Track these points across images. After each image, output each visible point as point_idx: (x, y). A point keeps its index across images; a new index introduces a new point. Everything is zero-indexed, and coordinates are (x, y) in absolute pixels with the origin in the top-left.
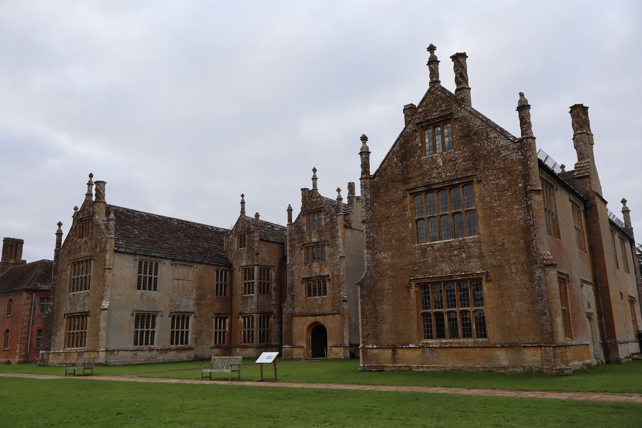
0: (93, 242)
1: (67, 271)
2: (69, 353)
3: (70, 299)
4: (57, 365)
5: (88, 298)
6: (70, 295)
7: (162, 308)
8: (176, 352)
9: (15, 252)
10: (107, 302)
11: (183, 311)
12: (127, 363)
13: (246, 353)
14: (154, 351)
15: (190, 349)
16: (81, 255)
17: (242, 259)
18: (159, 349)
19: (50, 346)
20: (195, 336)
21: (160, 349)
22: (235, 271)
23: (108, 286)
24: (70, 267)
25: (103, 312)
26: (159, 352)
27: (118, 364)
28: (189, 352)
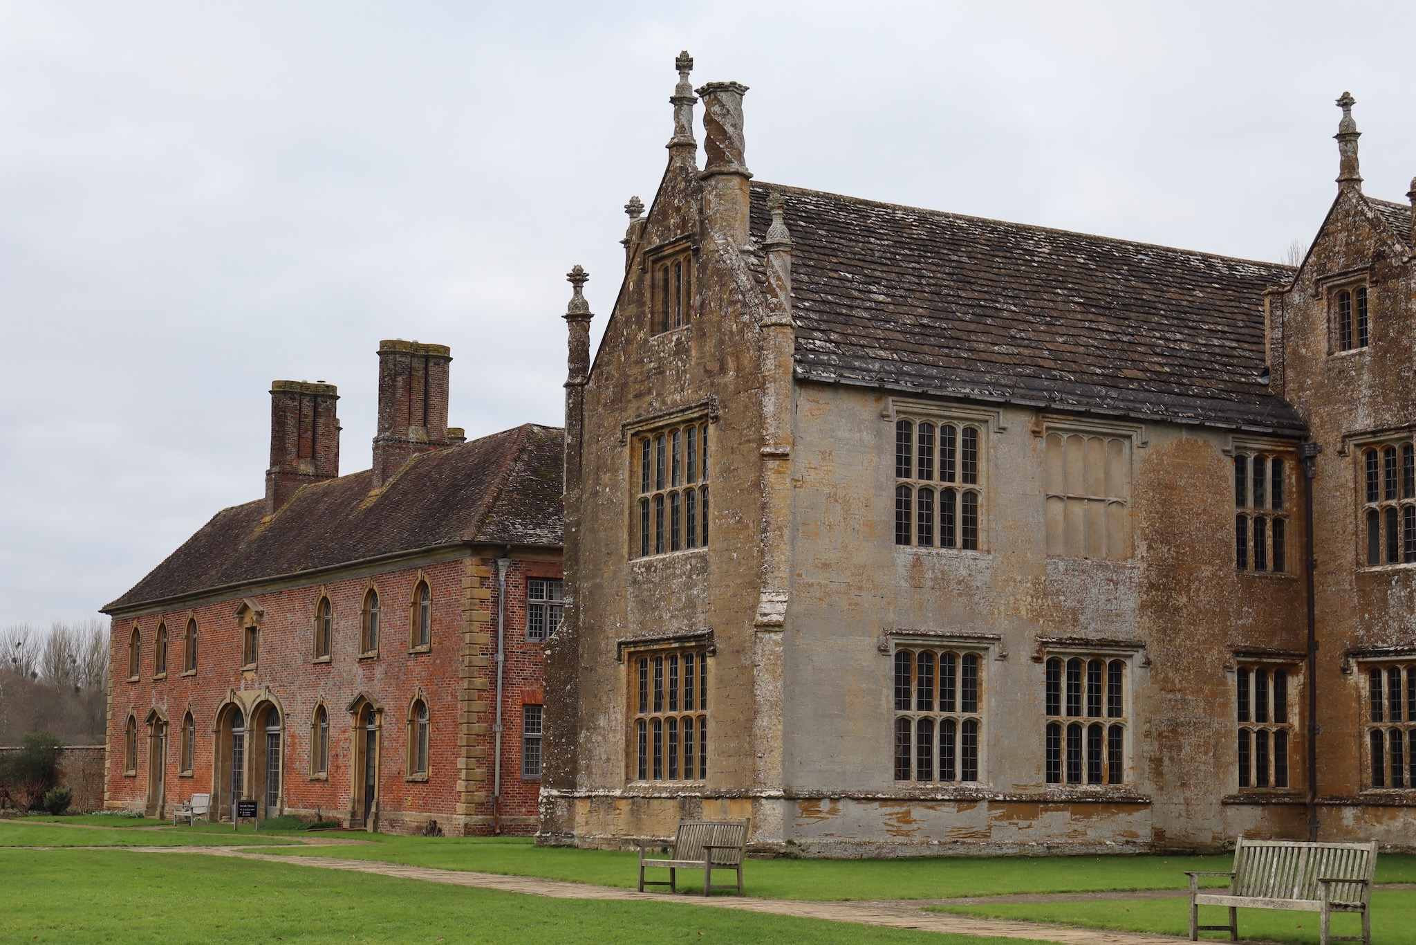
0: (710, 346)
1: (617, 471)
2: (646, 801)
3: (635, 581)
4: (604, 847)
5: (705, 580)
6: (634, 566)
7: (1001, 626)
8: (1073, 813)
9: (422, 397)
10: (778, 594)
11: (1092, 636)
12: (872, 851)
13: (1388, 832)
14: (979, 804)
15: (1131, 803)
16: (664, 403)
17: (1351, 401)
18: (1001, 797)
19: (575, 771)
20: (1151, 747)
21: (1005, 801)
22: (1320, 458)
23: (780, 528)
24: (628, 451)
25: (767, 636)
26: (999, 812)
27: (838, 853)
28: (1129, 818)
